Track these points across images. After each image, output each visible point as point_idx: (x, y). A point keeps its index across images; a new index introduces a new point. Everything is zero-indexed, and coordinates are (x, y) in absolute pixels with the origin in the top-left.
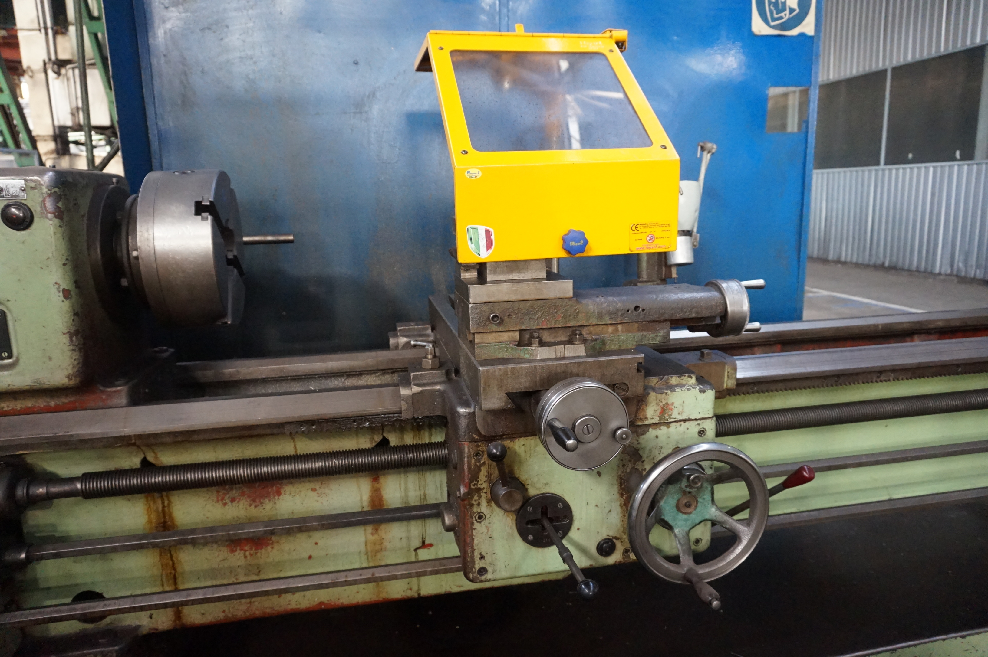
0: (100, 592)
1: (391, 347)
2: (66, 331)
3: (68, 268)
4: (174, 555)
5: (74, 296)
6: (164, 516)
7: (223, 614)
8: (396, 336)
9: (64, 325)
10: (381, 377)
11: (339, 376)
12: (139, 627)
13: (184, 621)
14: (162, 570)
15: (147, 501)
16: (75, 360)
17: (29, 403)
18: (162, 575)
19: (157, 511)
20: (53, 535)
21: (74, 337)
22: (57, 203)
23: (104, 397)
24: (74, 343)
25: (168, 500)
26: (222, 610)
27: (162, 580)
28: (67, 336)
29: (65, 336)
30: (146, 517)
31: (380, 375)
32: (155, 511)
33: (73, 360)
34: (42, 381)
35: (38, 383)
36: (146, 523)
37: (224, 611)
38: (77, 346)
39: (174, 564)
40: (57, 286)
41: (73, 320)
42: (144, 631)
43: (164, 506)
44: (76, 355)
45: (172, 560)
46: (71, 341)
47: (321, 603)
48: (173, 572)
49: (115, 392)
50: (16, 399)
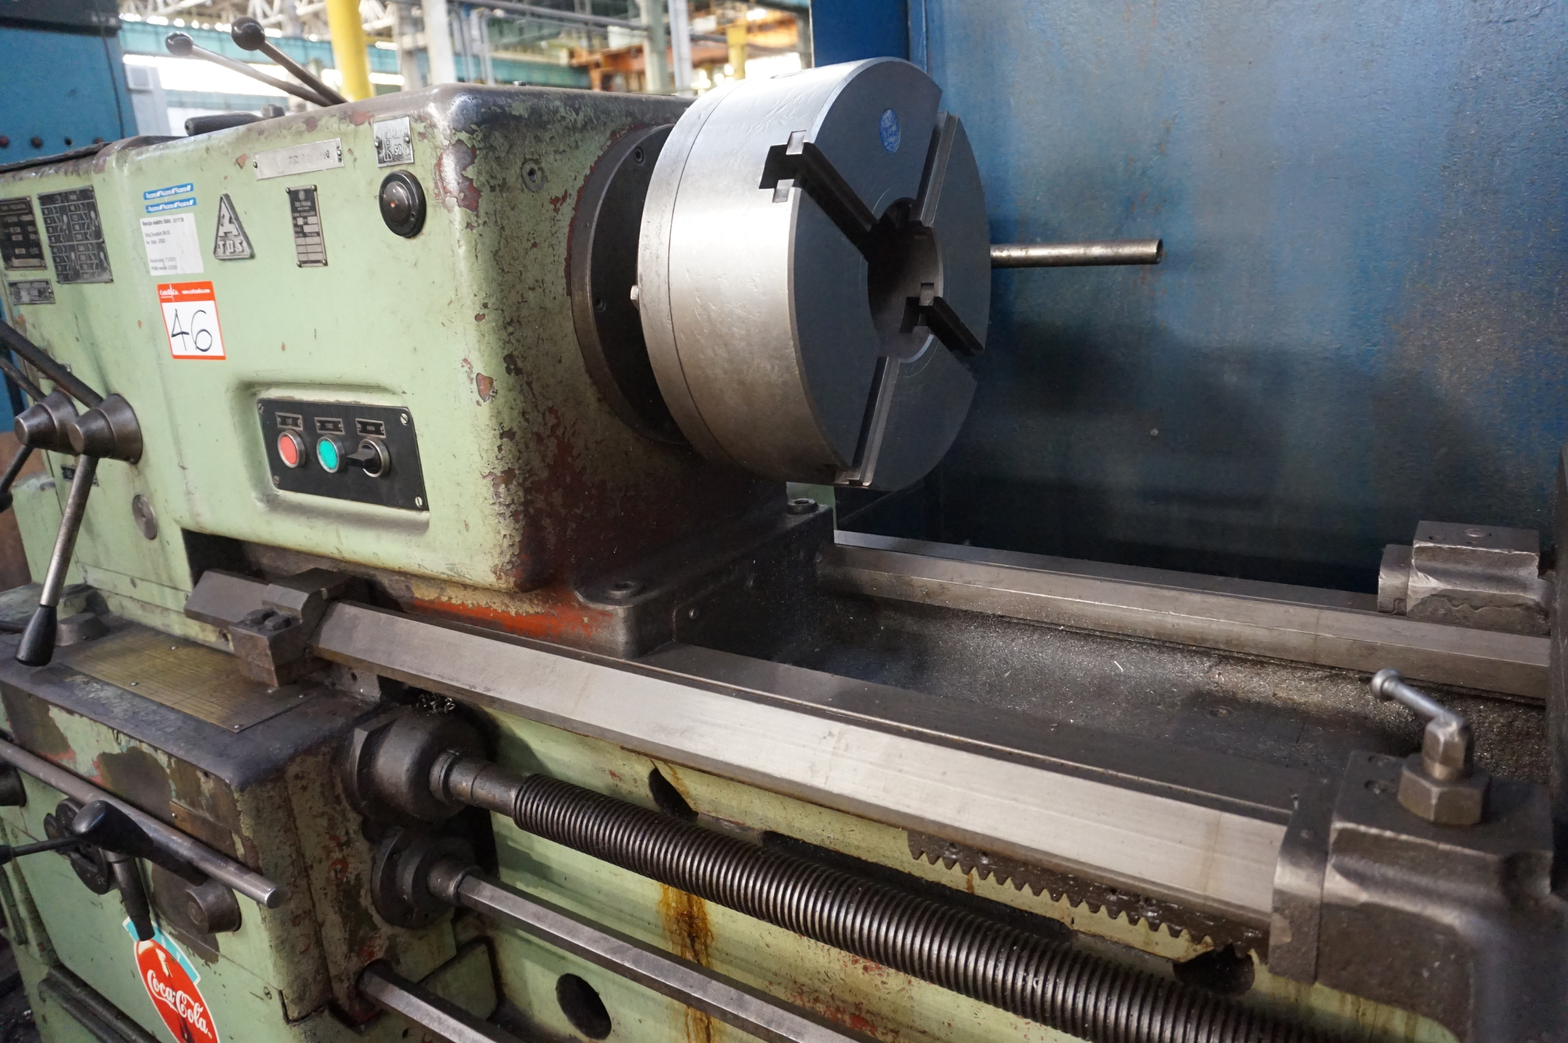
0: (595, 989)
1: (1381, 597)
2: (487, 472)
3: (487, 325)
5: (501, 392)
6: (690, 904)
8: (1403, 564)
9: (482, 459)
10: (1324, 684)
11: (1196, 652)
16: (505, 536)
21: (503, 486)
22: (464, 169)
23: (583, 619)
24: (502, 500)
28: (488, 481)
29: (486, 480)
30: (660, 889)
31: (1322, 678)
33: (500, 537)
34: (461, 570)
35: (456, 573)
36: (661, 902)
38: (508, 506)
40: (466, 368)
41: (500, 448)
44: (506, 527)
46: (497, 493)
49: (602, 613)
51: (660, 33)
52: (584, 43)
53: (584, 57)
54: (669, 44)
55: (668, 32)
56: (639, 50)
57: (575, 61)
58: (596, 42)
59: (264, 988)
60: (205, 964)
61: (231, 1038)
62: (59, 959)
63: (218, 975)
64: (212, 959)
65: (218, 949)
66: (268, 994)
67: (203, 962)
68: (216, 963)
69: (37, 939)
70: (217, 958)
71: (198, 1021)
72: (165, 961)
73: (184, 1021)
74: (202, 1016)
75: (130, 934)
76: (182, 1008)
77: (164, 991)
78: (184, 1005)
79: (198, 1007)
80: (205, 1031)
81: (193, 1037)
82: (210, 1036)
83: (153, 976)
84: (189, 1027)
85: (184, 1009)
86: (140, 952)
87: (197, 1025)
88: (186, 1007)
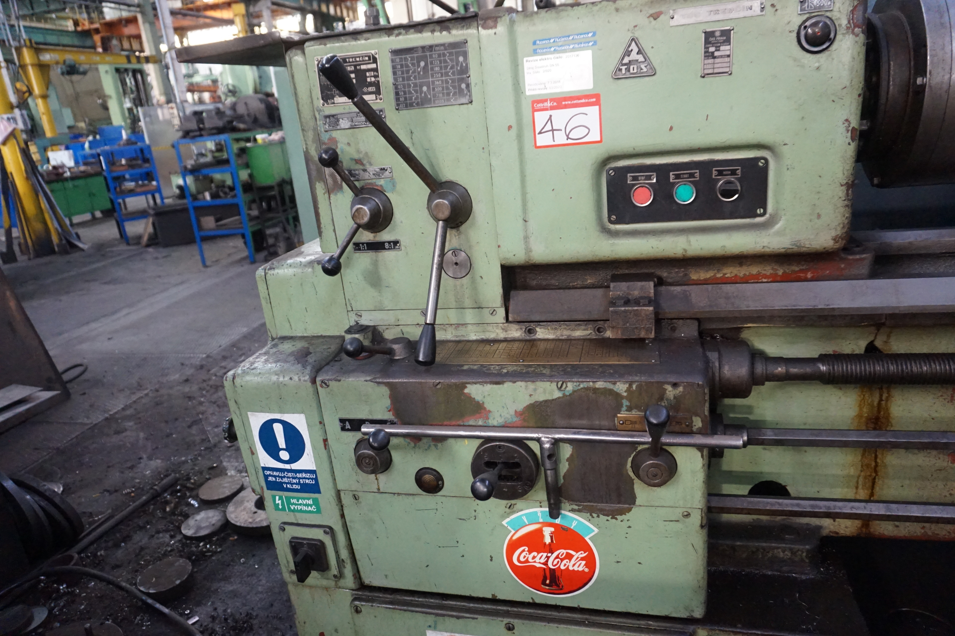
0: (784, 484)
2: (845, 182)
3: (861, 99)
4: (880, 456)
5: (860, 136)
6: (879, 411)
7: (923, 531)
9: (844, 174)
12: (819, 528)
13: (872, 530)
14: (861, 471)
15: (862, 392)
16: (847, 218)
17: (754, 270)
18: (859, 477)
19: (871, 405)
20: (747, 418)
21: (851, 190)
23: (843, 266)
24: (850, 197)
25: (888, 392)
26: (921, 526)
27: (857, 482)
28: (844, 188)
29: (842, 188)
30: (857, 409)
32: (869, 404)
33: (844, 219)
34: (802, 244)
35: (796, 246)
36: (856, 416)
37: (923, 528)
39: (876, 466)
40: (846, 124)
42: (825, 534)
43: (881, 400)
44: (849, 212)
45: (876, 462)
46: (847, 194)
48: (874, 475)
49: (857, 260)
50: (741, 264)
51: (149, 9)
52: (85, 16)
53: (87, 26)
54: (156, 16)
55: (155, 9)
56: (133, 21)
57: (79, 29)
58: (94, 15)
59: (683, 513)
60: (612, 518)
61: (618, 562)
62: (364, 583)
63: (625, 521)
64: (622, 512)
65: (634, 503)
66: (688, 515)
67: (609, 518)
68: (627, 514)
69: (353, 572)
70: (630, 510)
71: (574, 565)
72: (551, 533)
73: (552, 571)
74: (582, 559)
75: (509, 527)
76: (555, 562)
77: (534, 557)
78: (560, 559)
79: (582, 554)
80: (580, 569)
81: (559, 580)
82: (587, 570)
83: (524, 551)
84: (557, 574)
85: (558, 562)
86: (515, 538)
87: (571, 568)
88: (562, 560)
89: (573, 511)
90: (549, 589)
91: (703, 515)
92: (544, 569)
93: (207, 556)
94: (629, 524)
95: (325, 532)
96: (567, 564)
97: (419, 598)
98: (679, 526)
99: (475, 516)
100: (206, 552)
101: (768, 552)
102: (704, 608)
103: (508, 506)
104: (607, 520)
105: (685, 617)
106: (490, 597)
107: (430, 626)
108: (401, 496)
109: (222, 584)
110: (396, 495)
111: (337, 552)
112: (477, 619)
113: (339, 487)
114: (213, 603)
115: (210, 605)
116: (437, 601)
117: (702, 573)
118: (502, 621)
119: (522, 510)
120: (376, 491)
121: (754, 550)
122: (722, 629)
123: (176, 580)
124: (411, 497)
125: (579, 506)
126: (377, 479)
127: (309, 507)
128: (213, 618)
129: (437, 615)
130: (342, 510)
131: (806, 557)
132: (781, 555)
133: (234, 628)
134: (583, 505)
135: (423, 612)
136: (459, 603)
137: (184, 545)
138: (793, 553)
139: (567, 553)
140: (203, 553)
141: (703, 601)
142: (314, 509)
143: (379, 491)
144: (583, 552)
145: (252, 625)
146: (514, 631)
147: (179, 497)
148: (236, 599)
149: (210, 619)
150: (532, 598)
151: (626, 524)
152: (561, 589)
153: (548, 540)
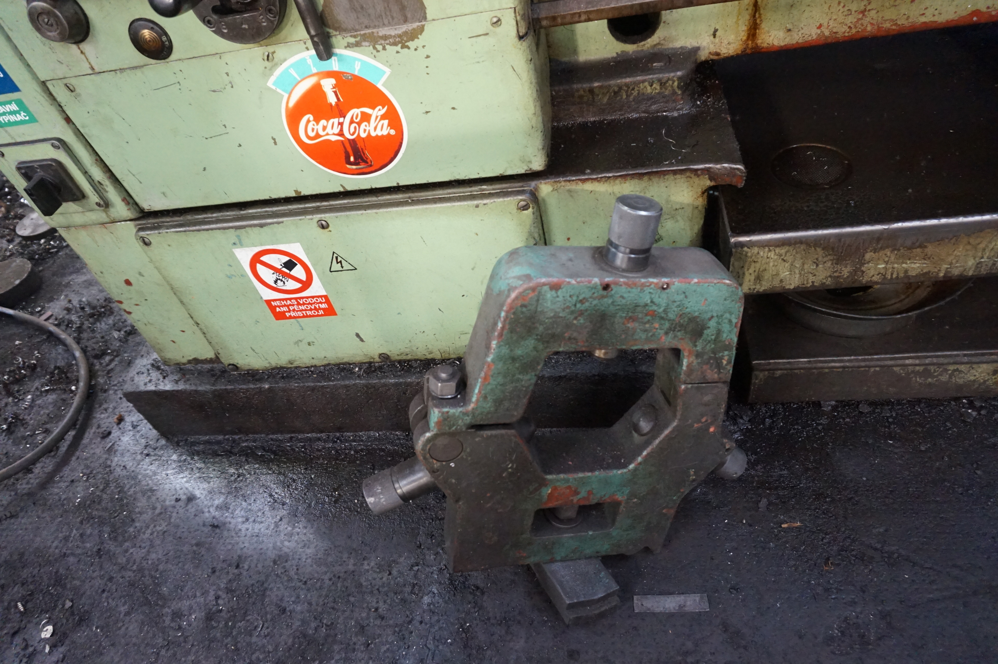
7: (819, 31)
12: (697, 49)
13: (759, 42)
26: (818, 25)
37: (820, 27)
42: (703, 56)
47: (976, 12)
59: (491, 20)
60: (402, 48)
61: (427, 112)
62: (144, 209)
63: (420, 49)
64: (414, 35)
65: (425, 18)
66: (498, 22)
67: (398, 48)
68: (419, 36)
69: (120, 195)
70: (421, 29)
71: (375, 129)
72: (334, 88)
73: (353, 143)
74: (383, 117)
75: (279, 90)
76: (352, 130)
77: (324, 128)
78: (356, 123)
79: (380, 110)
80: (385, 132)
81: (364, 154)
82: (393, 132)
83: (308, 121)
84: (359, 145)
85: (355, 128)
86: (291, 104)
87: (373, 134)
88: (359, 124)
89: (349, 46)
90: (356, 169)
91: (519, 18)
92: (342, 141)
93: (52, 253)
94: (426, 52)
95: (53, 145)
96: (367, 129)
97: (212, 213)
98: (490, 40)
99: (231, 83)
100: (49, 249)
101: (633, 89)
102: (543, 157)
103: (266, 58)
104: (398, 52)
105: (523, 172)
106: (294, 195)
107: (234, 244)
108: (125, 73)
109: (74, 276)
110: (118, 72)
111: (85, 173)
112: (282, 222)
113: (43, 78)
114: (66, 296)
115: (64, 299)
116: (234, 213)
117: (533, 108)
118: (312, 219)
119: (285, 60)
120: (91, 72)
121: (616, 89)
122: (568, 179)
123: (15, 280)
124: (138, 72)
125: (355, 37)
126: (82, 52)
127: (18, 115)
128: (68, 310)
129: (237, 228)
130: (64, 111)
131: (678, 87)
132: (649, 90)
133: (92, 315)
134: (361, 35)
135: (219, 229)
136: (259, 210)
137: (23, 247)
138: (662, 84)
139: (363, 113)
140: (47, 251)
141: (541, 147)
142: (25, 116)
143: (94, 72)
144: (380, 107)
145: (111, 308)
146: (330, 229)
147: (10, 200)
148: (91, 288)
149: (65, 312)
150: (342, 185)
151: (422, 53)
152: (371, 166)
153: (332, 99)
